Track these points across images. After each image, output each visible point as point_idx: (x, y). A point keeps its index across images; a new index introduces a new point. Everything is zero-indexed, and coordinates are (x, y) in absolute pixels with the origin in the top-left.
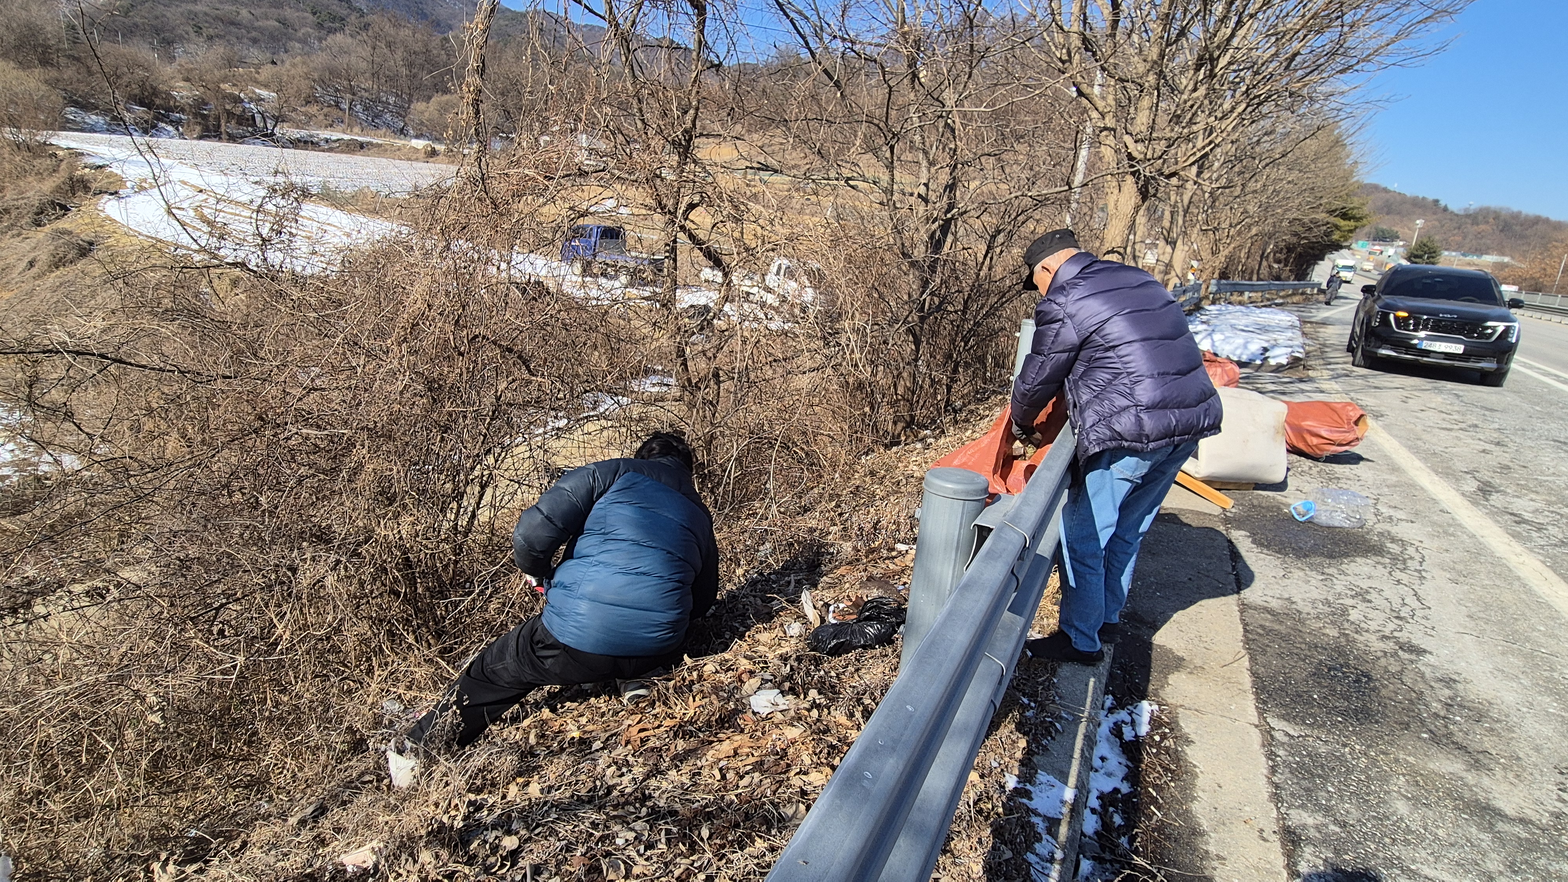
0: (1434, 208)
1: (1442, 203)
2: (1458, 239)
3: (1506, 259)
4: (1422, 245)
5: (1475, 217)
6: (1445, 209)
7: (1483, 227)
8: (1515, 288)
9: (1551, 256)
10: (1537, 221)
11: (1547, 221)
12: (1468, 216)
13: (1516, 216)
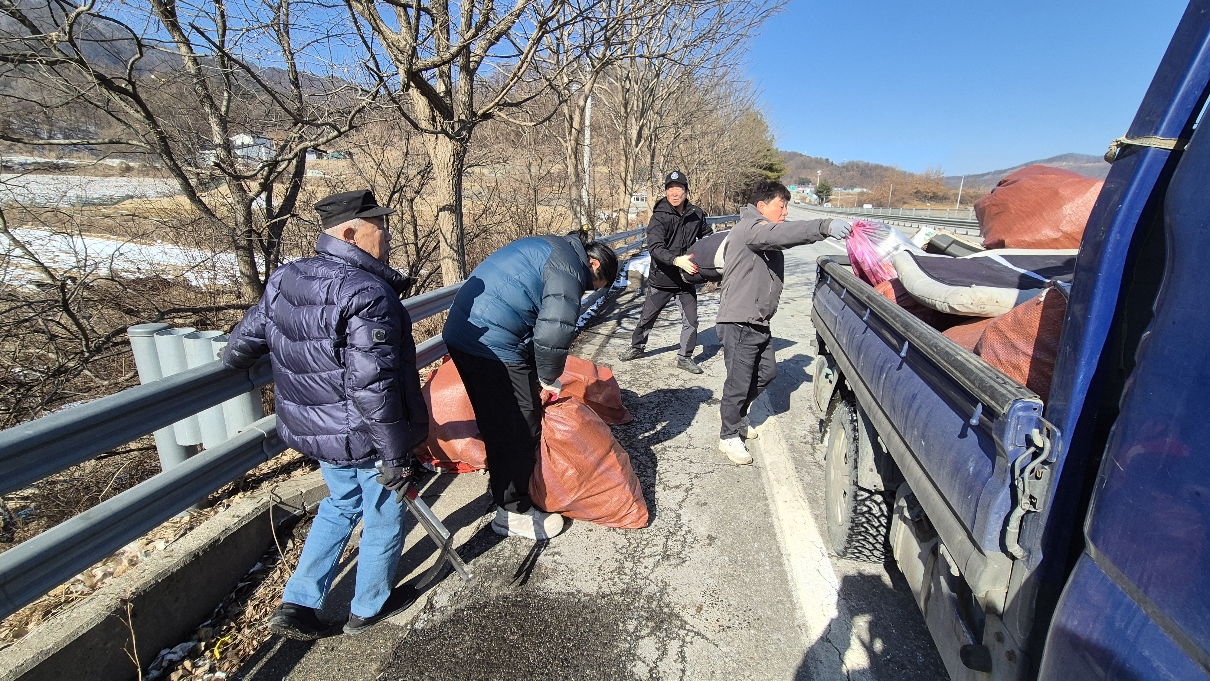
0: (826, 164)
1: (830, 161)
2: (841, 180)
3: (865, 190)
4: (822, 185)
5: (848, 167)
6: (832, 164)
7: (851, 173)
8: (870, 206)
9: (885, 186)
10: (877, 167)
11: (882, 167)
12: (844, 167)
13: (867, 165)
